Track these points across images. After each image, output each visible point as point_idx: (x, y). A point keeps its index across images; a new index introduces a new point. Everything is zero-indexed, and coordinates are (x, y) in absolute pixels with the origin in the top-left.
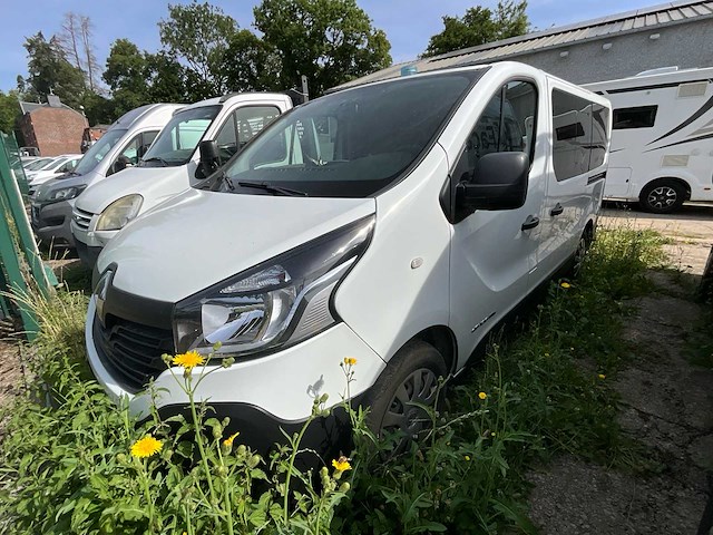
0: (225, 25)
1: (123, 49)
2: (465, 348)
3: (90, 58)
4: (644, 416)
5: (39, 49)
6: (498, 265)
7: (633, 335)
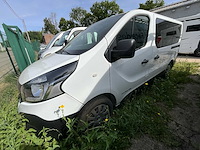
0: (84, 12)
1: (62, 20)
2: (119, 100)
3: (56, 22)
4: (177, 125)
5: (46, 21)
6: (131, 74)
7: (181, 96)
